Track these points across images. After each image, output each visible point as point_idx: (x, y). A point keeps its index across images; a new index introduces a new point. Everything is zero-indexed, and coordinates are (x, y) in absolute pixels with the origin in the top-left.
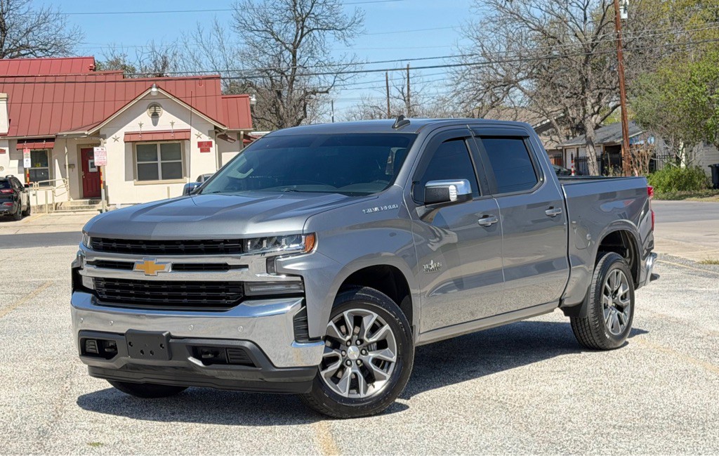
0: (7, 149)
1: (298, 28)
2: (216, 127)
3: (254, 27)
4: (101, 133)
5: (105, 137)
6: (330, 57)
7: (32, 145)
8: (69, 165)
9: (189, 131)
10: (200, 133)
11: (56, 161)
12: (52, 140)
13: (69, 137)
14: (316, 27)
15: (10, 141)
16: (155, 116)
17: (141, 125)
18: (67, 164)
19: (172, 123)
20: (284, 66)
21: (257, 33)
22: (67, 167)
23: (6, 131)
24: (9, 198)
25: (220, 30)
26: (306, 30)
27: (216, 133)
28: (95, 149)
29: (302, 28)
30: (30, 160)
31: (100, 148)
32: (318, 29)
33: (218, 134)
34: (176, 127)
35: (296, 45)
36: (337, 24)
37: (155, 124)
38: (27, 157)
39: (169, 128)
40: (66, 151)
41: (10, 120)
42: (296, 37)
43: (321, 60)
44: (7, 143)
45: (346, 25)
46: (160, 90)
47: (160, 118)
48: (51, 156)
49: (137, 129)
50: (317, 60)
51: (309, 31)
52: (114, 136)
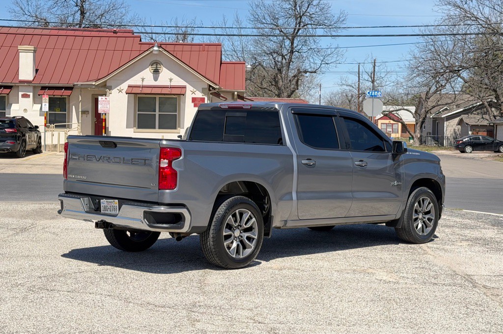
0: (31, 94)
1: (296, 23)
2: (210, 86)
3: (264, 21)
4: (108, 84)
5: (110, 88)
6: (319, 45)
7: (51, 92)
8: (82, 111)
9: (185, 87)
10: (195, 90)
11: (74, 107)
12: (71, 88)
13: (83, 87)
14: (310, 23)
15: (34, 87)
16: (156, 72)
17: (143, 79)
18: (80, 110)
19: (171, 80)
20: (285, 52)
21: (266, 25)
22: (80, 113)
23: (32, 79)
24: (13, 137)
25: (240, 22)
26: (302, 24)
27: (210, 90)
28: (100, 98)
29: (300, 23)
30: (47, 104)
31: (104, 98)
32: (311, 24)
33: (211, 92)
34: (173, 84)
35: (295, 35)
36: (326, 21)
37: (156, 79)
38: (46, 102)
39: (168, 84)
40: (80, 99)
41: (37, 71)
42: (295, 29)
43: (312, 47)
44: (32, 89)
45: (333, 23)
46: (161, 49)
47: (160, 74)
48: (69, 103)
49: (139, 83)
50: (309, 48)
51: (304, 26)
52: (118, 88)
